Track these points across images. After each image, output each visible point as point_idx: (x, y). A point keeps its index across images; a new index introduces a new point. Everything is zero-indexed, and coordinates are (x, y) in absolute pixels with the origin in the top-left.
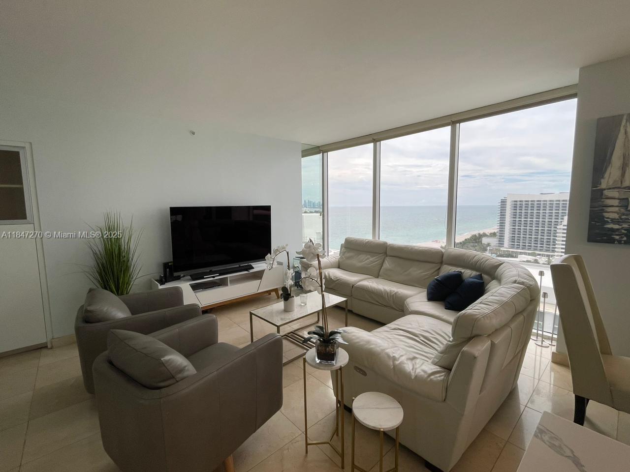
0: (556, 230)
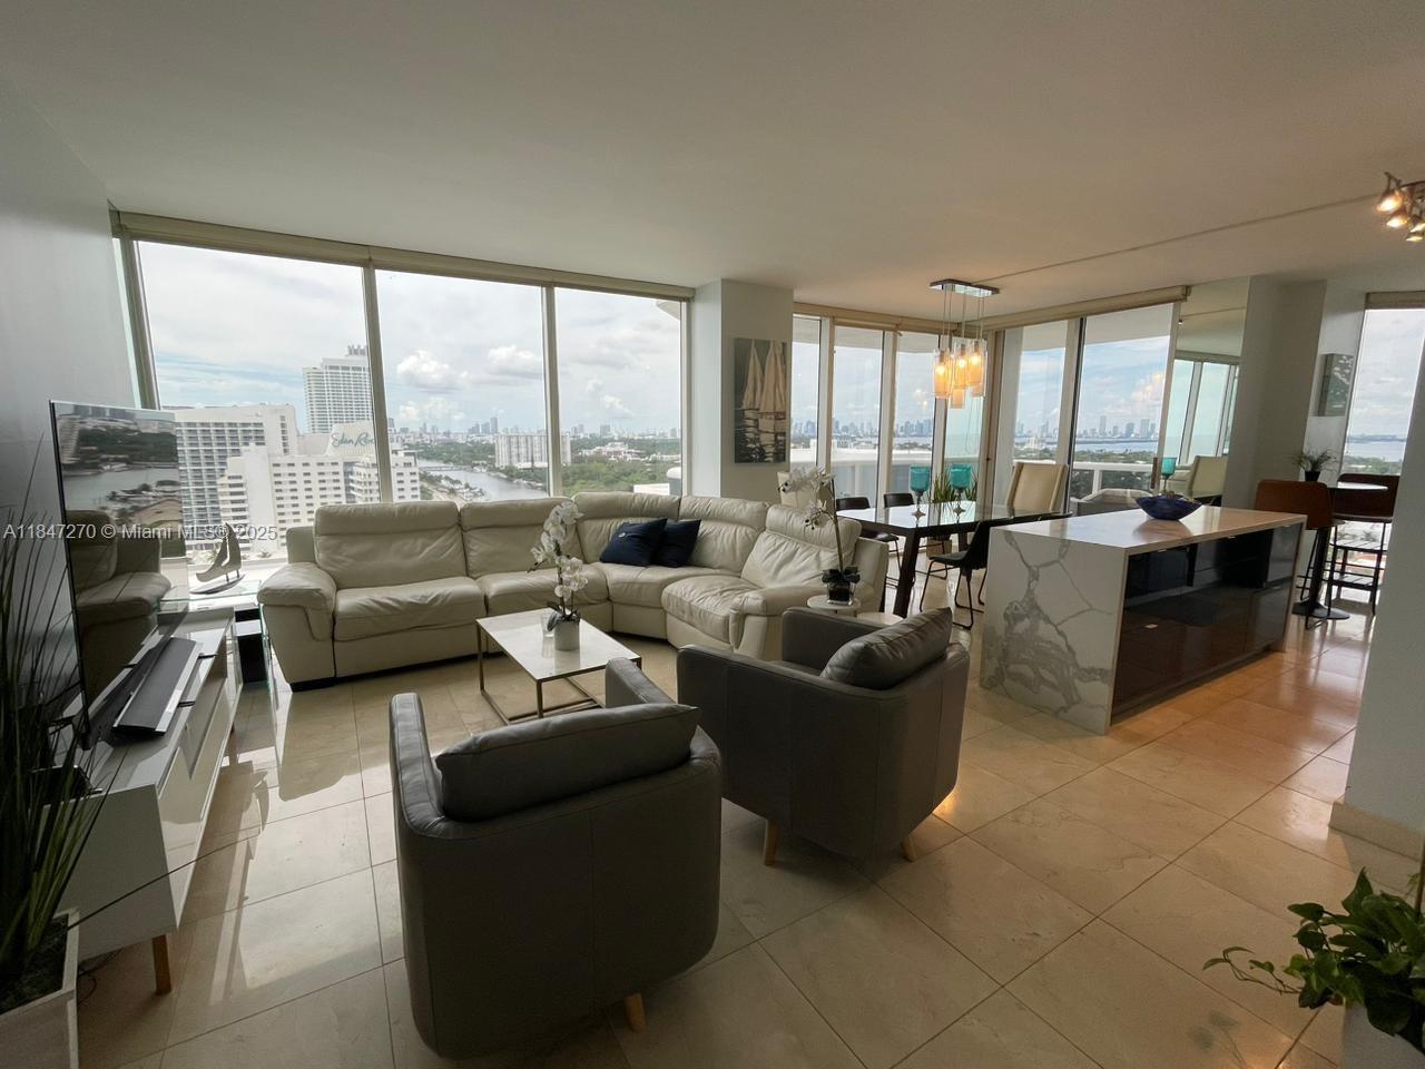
0: (215, 489)
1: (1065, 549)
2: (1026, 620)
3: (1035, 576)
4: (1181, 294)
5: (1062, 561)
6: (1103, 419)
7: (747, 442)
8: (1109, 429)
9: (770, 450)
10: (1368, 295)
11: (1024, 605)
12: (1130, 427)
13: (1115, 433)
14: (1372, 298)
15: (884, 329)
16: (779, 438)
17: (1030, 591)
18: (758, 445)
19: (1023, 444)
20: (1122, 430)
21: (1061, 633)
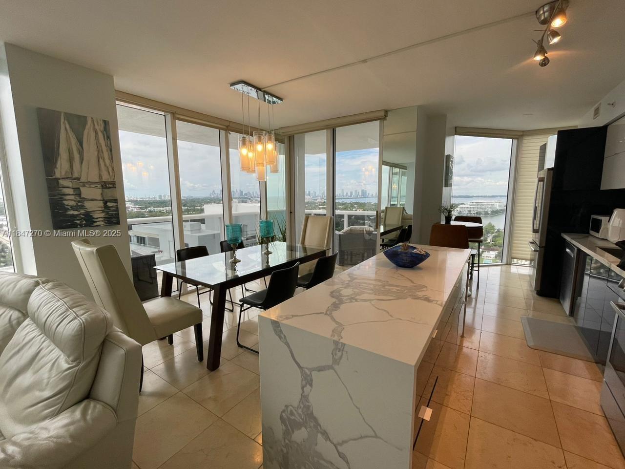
1: (339, 354)
2: (303, 429)
3: (308, 381)
4: (383, 116)
5: (336, 367)
6: (343, 190)
7: (67, 210)
8: (345, 194)
9: (99, 215)
10: (456, 128)
11: (300, 411)
12: (351, 193)
13: (347, 195)
14: (458, 129)
15: (219, 129)
16: (109, 204)
17: (304, 397)
18: (82, 211)
19: (316, 200)
20: (349, 194)
21: (342, 456)
